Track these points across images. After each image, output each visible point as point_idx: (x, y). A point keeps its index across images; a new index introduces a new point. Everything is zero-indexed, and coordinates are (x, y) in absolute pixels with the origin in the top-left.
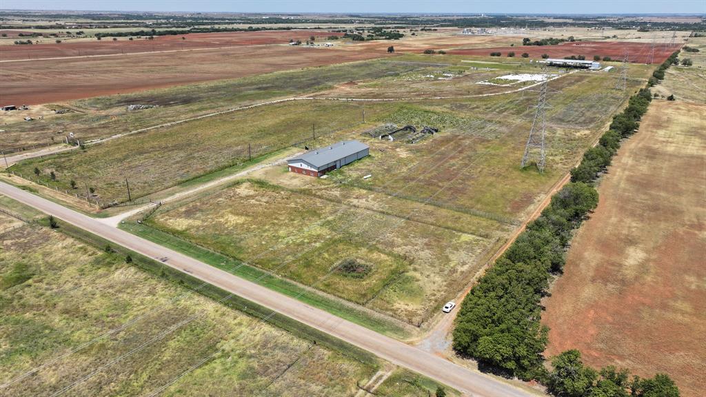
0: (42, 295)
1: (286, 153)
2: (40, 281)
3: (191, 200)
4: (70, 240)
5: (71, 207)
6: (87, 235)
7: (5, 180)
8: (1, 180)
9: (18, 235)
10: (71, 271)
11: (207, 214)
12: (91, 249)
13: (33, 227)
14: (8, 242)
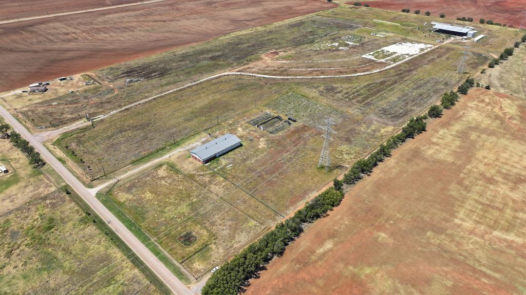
0: (56, 238)
1: (198, 137)
2: (57, 230)
3: (134, 177)
4: (73, 204)
5: (78, 178)
6: (81, 200)
7: (53, 152)
8: (50, 151)
9: (53, 197)
10: (70, 225)
11: (138, 191)
12: (81, 211)
13: (59, 192)
14: (48, 202)
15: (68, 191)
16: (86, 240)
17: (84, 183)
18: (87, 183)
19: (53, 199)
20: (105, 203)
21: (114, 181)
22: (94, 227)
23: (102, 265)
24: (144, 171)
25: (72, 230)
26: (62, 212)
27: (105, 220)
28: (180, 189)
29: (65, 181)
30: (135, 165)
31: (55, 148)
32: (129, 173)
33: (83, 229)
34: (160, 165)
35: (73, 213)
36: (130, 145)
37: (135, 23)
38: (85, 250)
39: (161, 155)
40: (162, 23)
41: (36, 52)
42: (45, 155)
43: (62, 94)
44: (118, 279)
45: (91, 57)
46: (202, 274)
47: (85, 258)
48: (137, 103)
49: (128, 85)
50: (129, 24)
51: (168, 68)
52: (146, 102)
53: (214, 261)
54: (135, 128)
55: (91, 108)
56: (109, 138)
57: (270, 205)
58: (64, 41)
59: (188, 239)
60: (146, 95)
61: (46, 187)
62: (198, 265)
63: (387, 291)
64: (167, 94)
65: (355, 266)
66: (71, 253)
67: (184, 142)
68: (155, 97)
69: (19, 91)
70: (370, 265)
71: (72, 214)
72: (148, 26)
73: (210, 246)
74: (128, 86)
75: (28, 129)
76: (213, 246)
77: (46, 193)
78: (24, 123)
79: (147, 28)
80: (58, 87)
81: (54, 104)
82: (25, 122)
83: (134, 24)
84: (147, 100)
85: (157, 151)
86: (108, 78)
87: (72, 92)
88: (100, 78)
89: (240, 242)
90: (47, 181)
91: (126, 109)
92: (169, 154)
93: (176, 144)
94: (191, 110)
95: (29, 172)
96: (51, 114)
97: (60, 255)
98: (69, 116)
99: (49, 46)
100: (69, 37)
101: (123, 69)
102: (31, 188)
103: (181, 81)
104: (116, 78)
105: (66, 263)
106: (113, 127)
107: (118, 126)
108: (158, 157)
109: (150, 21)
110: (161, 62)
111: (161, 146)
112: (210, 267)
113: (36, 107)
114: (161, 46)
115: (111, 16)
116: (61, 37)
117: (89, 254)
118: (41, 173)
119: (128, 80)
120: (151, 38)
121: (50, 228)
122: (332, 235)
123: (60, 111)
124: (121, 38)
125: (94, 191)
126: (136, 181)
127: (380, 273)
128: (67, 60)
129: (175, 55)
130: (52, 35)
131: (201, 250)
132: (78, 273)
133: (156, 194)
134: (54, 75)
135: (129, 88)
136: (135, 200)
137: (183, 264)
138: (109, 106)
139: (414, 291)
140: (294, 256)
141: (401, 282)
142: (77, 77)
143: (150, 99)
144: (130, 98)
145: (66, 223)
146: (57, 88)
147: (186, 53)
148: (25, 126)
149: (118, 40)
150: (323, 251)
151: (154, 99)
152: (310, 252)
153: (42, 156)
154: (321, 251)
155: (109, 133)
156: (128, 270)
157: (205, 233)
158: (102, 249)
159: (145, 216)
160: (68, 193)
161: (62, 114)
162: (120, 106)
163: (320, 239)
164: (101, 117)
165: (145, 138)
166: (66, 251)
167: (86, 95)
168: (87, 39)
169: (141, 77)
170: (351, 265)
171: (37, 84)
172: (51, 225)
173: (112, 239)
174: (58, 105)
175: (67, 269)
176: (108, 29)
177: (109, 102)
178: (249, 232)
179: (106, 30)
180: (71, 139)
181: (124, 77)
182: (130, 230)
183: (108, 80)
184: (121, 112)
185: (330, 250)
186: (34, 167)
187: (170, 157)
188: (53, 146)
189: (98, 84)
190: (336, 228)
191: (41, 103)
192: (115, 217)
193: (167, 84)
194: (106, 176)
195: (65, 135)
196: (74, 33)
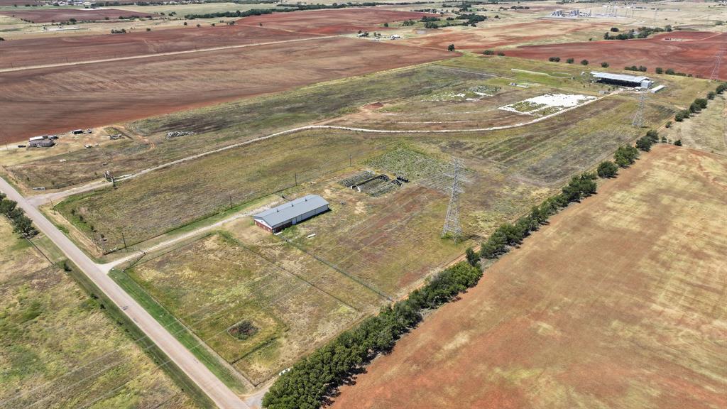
0: (41, 330)
1: (265, 201)
2: (43, 319)
3: (169, 250)
4: (73, 284)
5: (85, 251)
6: (86, 279)
7: (52, 219)
8: (48, 218)
9: (43, 275)
10: (65, 311)
11: (173, 267)
12: (83, 293)
13: (54, 269)
14: (35, 281)
15: (67, 267)
16: (87, 333)
17: (93, 258)
18: (98, 257)
19: (43, 277)
20: (121, 283)
21: (138, 254)
22: (102, 315)
23: (107, 367)
24: (184, 242)
25: (67, 319)
26: (54, 295)
27: (118, 306)
28: (236, 265)
29: (64, 255)
30: (171, 234)
31: (55, 214)
32: (162, 245)
33: (85, 317)
34: (209, 235)
35: (71, 295)
36: (167, 210)
37: (187, 72)
38: (84, 346)
39: (211, 223)
40: (223, 72)
41: (46, 102)
42: (39, 221)
43: (75, 150)
44: (131, 387)
45: (121, 109)
46: (264, 378)
47: (81, 358)
48: (181, 160)
49: (171, 139)
50: (177, 73)
51: (228, 120)
52: (194, 159)
53: (283, 361)
54: (176, 189)
55: (115, 166)
56: (136, 201)
57: (371, 285)
58: (86, 91)
59: (245, 330)
60: (195, 151)
61: (35, 263)
62: (259, 366)
63: (558, 403)
64: (225, 150)
65: (505, 368)
66: (60, 350)
67: (246, 207)
68: (208, 153)
69: (14, 146)
70: (528, 367)
71: (69, 297)
72: (203, 75)
73: (278, 340)
74: (170, 141)
75: (19, 190)
76: (283, 341)
77: (34, 269)
78: (15, 183)
79: (202, 77)
80: (70, 141)
81: (61, 161)
82: (17, 182)
83: (184, 73)
84: (195, 157)
85: (206, 217)
86: (142, 132)
87: (90, 147)
88: (131, 131)
89: (324, 334)
90: (37, 255)
91: (165, 168)
92: (223, 221)
93: (233, 209)
94: (258, 168)
95: (12, 244)
96: (56, 173)
97: (43, 353)
98: (81, 175)
99: (64, 96)
100: (94, 86)
101: (165, 121)
102: (12, 264)
103: (245, 135)
104: (155, 131)
105: (52, 364)
106: (144, 188)
107: (150, 187)
108: (206, 225)
109: (205, 70)
110: (218, 114)
111: (212, 211)
112: (277, 368)
113: (35, 164)
114: (219, 97)
115: (153, 64)
116: (83, 86)
117: (89, 351)
118: (31, 245)
119: (170, 133)
120: (206, 88)
121: (32, 316)
122: (467, 326)
123: (70, 169)
124: (164, 88)
125: (106, 268)
126: (172, 255)
127: (544, 377)
128: (86, 111)
129: (239, 107)
130: (71, 84)
131: (264, 345)
132: (67, 378)
133: (200, 271)
134: (67, 128)
135: (170, 143)
136: (167, 280)
137: (235, 365)
138: (140, 164)
139: (601, 403)
140: (409, 354)
141: (578, 390)
142: (98, 130)
143: (199, 155)
144: (171, 153)
145: (59, 309)
146: (68, 142)
147: (254, 104)
148: (15, 187)
149: (160, 90)
150: (454, 347)
151: (206, 156)
152: (434, 348)
153: (35, 224)
154: (450, 346)
155: (137, 196)
156: (148, 373)
157: (272, 322)
158: (110, 344)
159: (182, 300)
160: (67, 270)
161: (71, 173)
162: (156, 164)
163: (448, 331)
164: (128, 176)
165: (189, 201)
166: (55, 348)
167: (109, 150)
168: (118, 89)
169: (190, 131)
170: (498, 366)
171: (41, 137)
172: (35, 312)
173: (127, 330)
174: (67, 162)
175: (52, 373)
176: (147, 78)
177: (140, 159)
178: (340, 321)
179: (144, 79)
180: (81, 203)
181: (166, 130)
182: (157, 318)
183: (142, 134)
184: (157, 170)
185: (464, 346)
186: (21, 238)
187: (223, 224)
188: (52, 211)
189: (127, 138)
190: (473, 316)
191: (44, 160)
192: (135, 302)
193: (224, 139)
194: (127, 248)
195: (72, 198)
196: (101, 82)
